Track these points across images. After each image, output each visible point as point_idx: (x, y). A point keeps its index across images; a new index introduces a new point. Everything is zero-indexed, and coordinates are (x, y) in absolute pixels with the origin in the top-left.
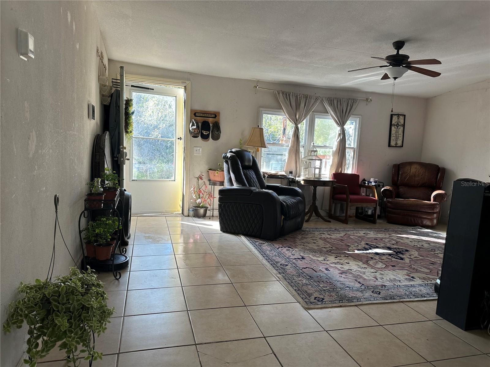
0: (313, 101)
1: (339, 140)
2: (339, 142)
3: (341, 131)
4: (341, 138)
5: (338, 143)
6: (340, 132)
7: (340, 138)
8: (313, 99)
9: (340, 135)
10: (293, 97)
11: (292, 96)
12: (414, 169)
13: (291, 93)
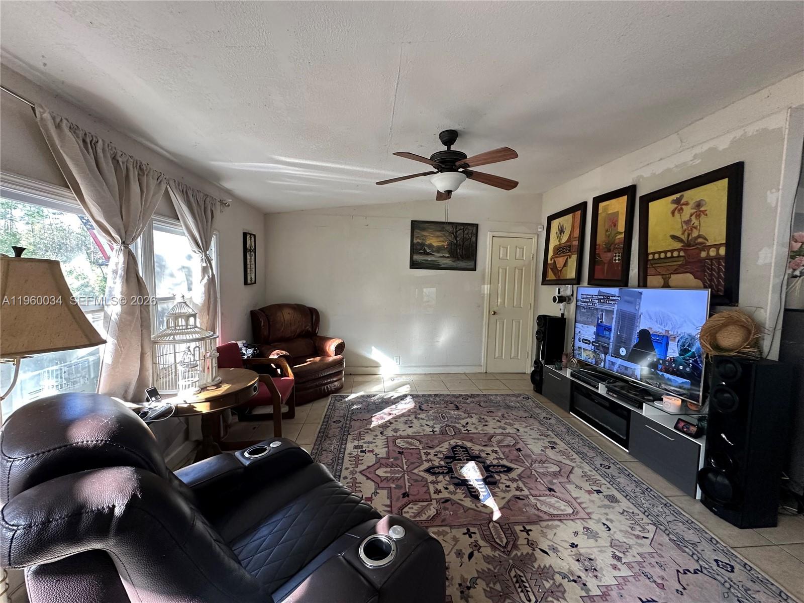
0: (153, 183)
1: (205, 280)
2: (207, 286)
3: (206, 262)
4: (208, 276)
5: (205, 287)
6: (204, 265)
7: (206, 277)
8: (153, 178)
9: (205, 270)
10: (105, 156)
11: (104, 150)
12: (287, 315)
13: (100, 142)
